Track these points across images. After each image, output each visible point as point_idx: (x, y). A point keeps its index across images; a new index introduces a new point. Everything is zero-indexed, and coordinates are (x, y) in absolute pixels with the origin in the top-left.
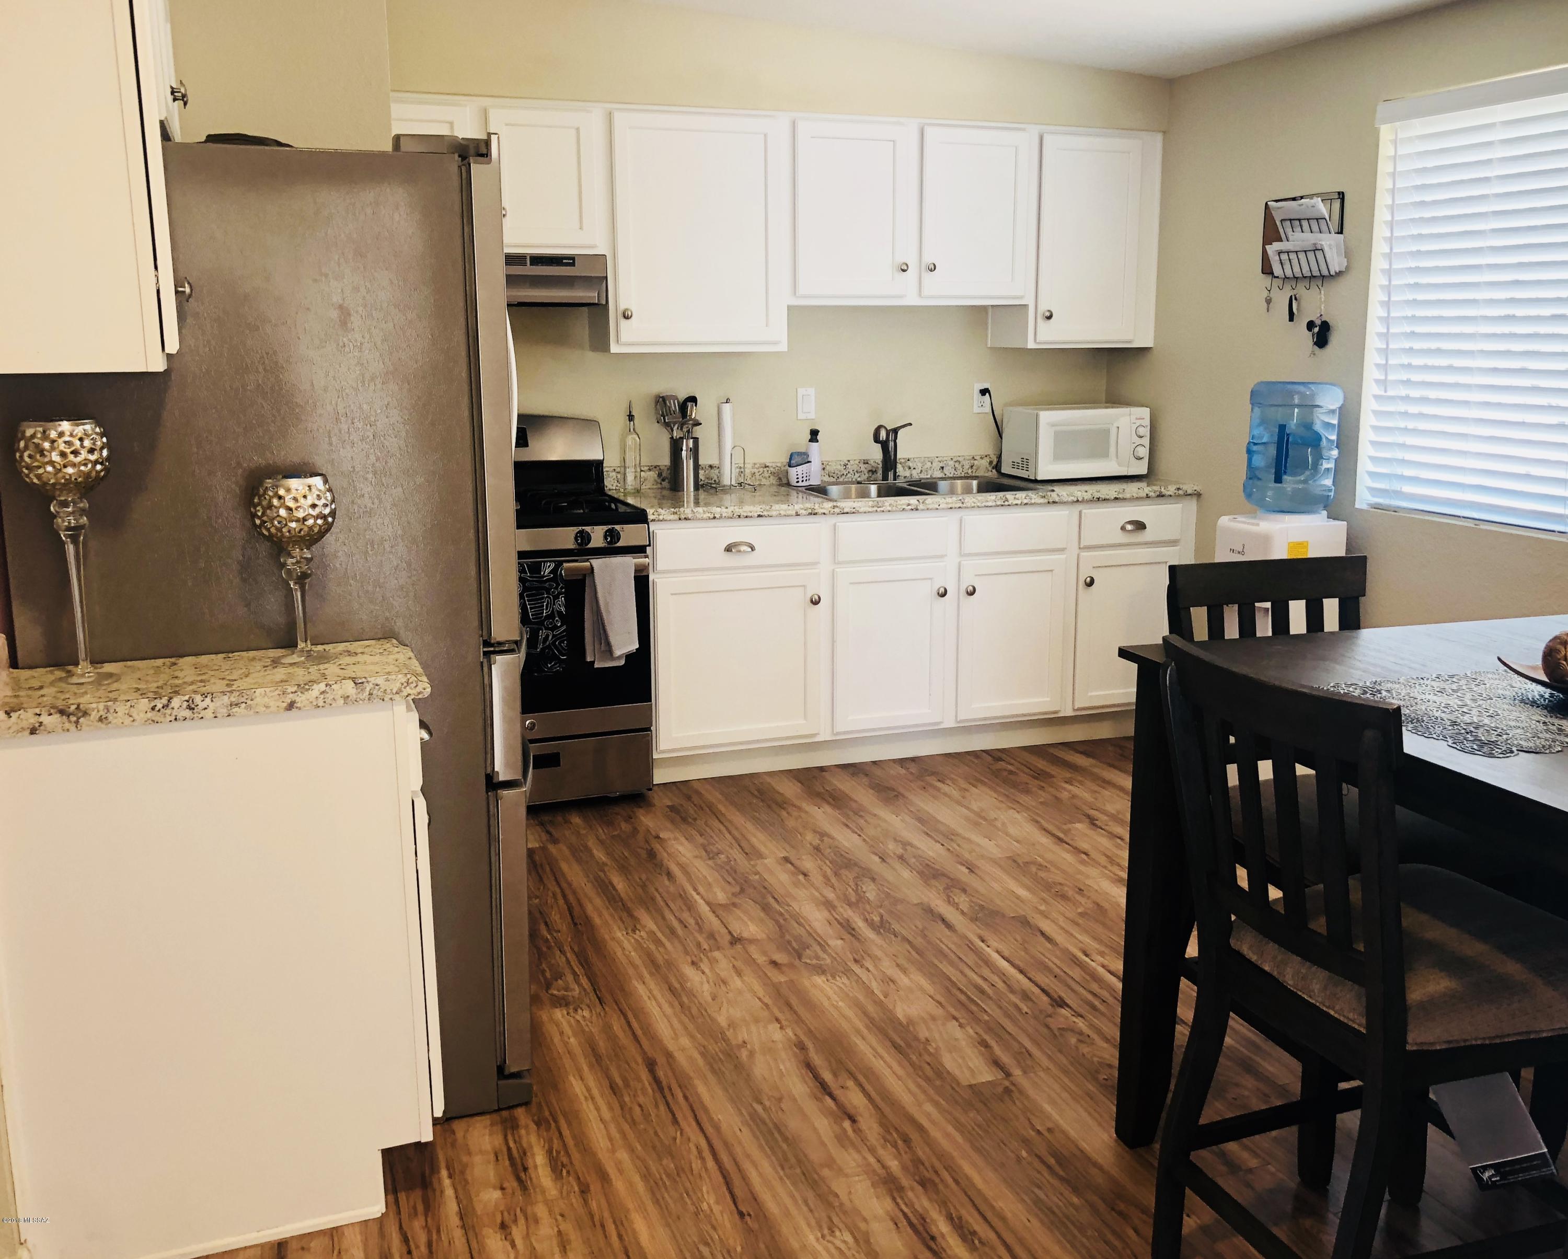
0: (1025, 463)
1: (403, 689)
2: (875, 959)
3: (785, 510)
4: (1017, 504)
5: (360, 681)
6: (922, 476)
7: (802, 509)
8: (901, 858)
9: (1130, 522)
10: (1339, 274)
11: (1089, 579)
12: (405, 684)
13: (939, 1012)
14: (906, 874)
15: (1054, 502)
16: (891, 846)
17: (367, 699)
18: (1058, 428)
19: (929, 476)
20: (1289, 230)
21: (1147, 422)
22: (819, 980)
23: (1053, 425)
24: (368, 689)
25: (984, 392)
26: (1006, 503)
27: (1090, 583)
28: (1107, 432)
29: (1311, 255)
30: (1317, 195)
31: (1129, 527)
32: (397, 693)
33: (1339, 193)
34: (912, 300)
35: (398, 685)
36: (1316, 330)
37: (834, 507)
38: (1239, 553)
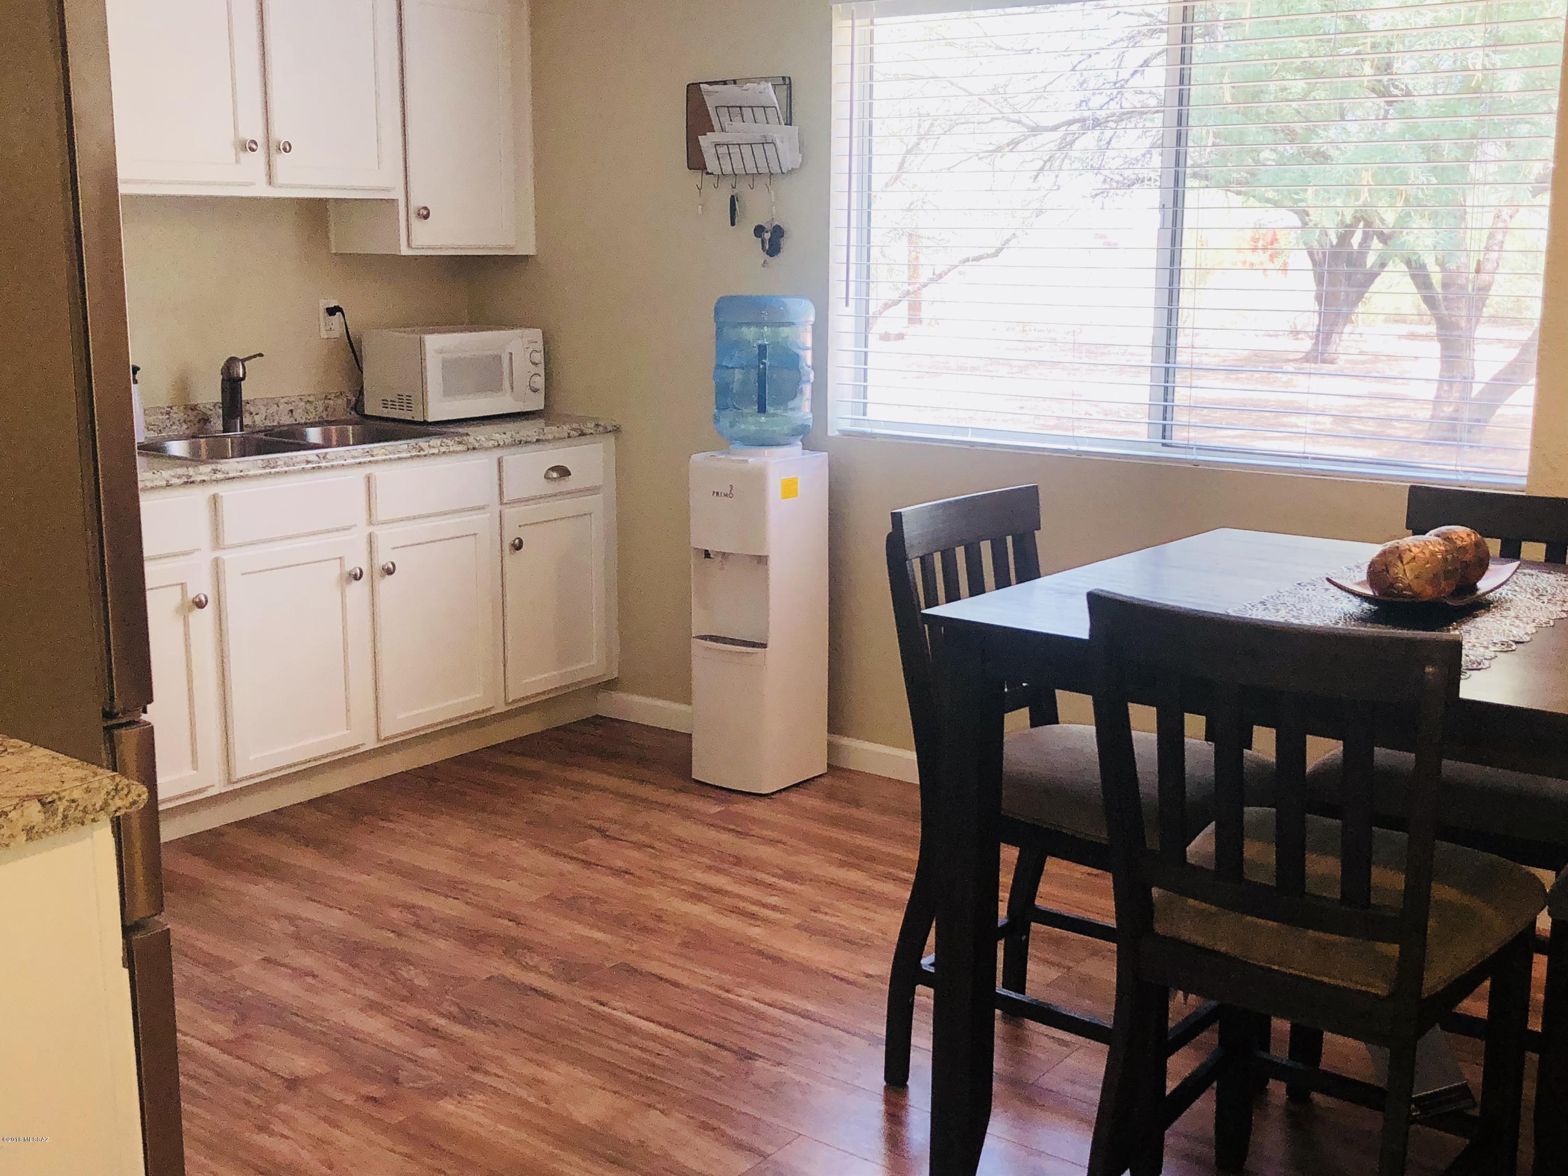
0: (405, 401)
1: (110, 801)
2: (498, 1061)
3: (152, 481)
4: (433, 454)
5: (49, 799)
6: (268, 423)
7: (173, 476)
8: (418, 926)
9: (553, 469)
10: (791, 171)
11: (517, 541)
12: (113, 793)
13: (622, 1103)
14: (441, 944)
15: (474, 449)
16: (395, 914)
17: (60, 826)
18: (446, 356)
19: (275, 424)
20: (725, 119)
21: (540, 346)
22: (449, 1104)
23: (441, 352)
24: (61, 810)
25: (332, 311)
26: (422, 453)
27: (518, 546)
28: (498, 358)
29: (758, 150)
30: (766, 79)
31: (555, 475)
32: (102, 809)
33: (784, 78)
34: (261, 190)
35: (103, 795)
36: (767, 236)
37: (215, 471)
38: (726, 495)
